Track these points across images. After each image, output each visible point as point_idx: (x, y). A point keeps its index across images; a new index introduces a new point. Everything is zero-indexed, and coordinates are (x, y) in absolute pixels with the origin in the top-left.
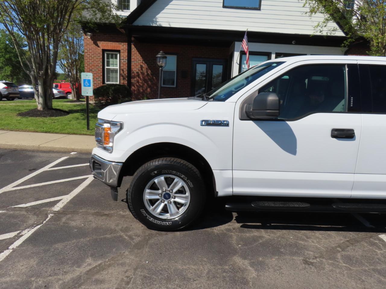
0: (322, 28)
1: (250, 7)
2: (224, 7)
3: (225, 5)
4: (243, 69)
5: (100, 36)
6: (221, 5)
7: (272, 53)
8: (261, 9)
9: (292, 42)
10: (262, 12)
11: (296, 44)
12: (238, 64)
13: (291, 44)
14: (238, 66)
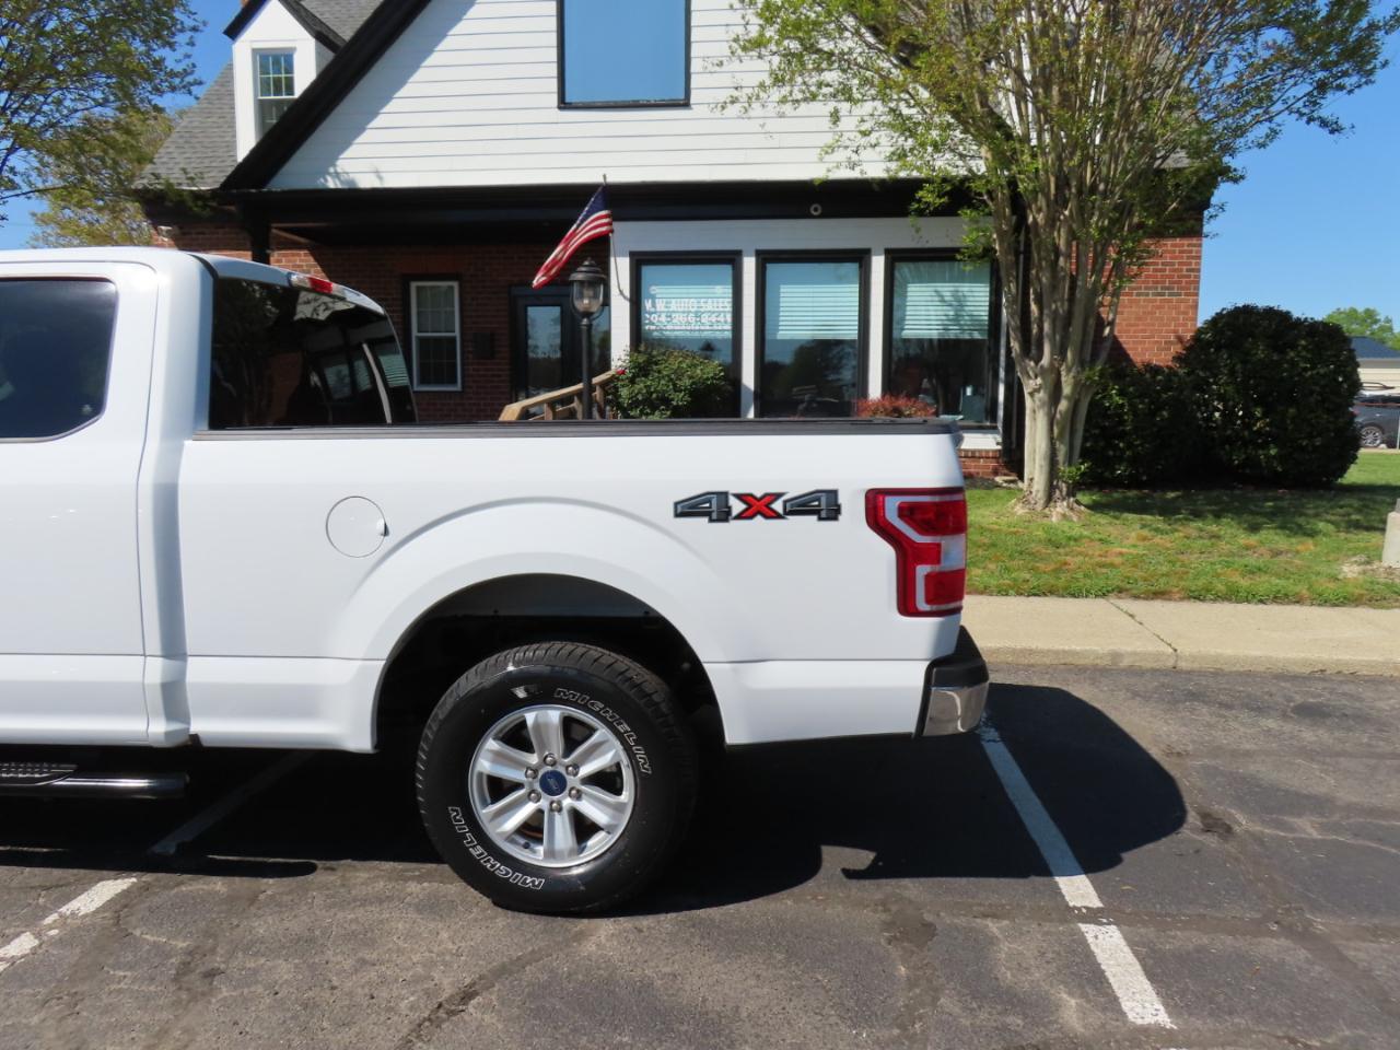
0: (857, 152)
1: (653, 98)
2: (564, 104)
3: (567, 100)
4: (647, 316)
5: (203, 233)
6: (554, 100)
7: (744, 253)
8: (692, 101)
9: (809, 212)
10: (696, 110)
11: (822, 216)
12: (625, 297)
13: (809, 216)
14: (627, 305)
